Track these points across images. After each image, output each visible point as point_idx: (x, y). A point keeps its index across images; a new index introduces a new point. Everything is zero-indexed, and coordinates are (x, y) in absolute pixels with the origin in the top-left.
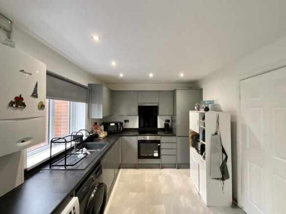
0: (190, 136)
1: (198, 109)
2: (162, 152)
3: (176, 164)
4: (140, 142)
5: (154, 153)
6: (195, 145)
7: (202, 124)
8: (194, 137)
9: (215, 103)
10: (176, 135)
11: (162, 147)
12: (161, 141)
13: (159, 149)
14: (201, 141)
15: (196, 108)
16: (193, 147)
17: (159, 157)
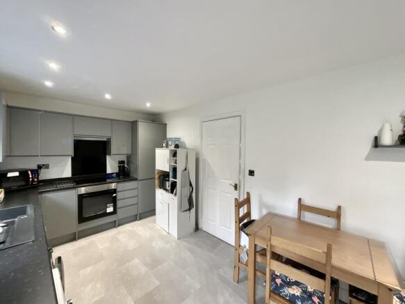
0: (157, 176)
1: (167, 146)
2: (119, 204)
3: (136, 215)
4: (81, 197)
5: (107, 207)
6: (162, 186)
7: (174, 161)
8: (162, 178)
9: (181, 140)
10: (137, 179)
11: (118, 198)
12: (118, 190)
13: (114, 201)
14: (171, 179)
15: (164, 145)
16: (160, 188)
17: (114, 212)
